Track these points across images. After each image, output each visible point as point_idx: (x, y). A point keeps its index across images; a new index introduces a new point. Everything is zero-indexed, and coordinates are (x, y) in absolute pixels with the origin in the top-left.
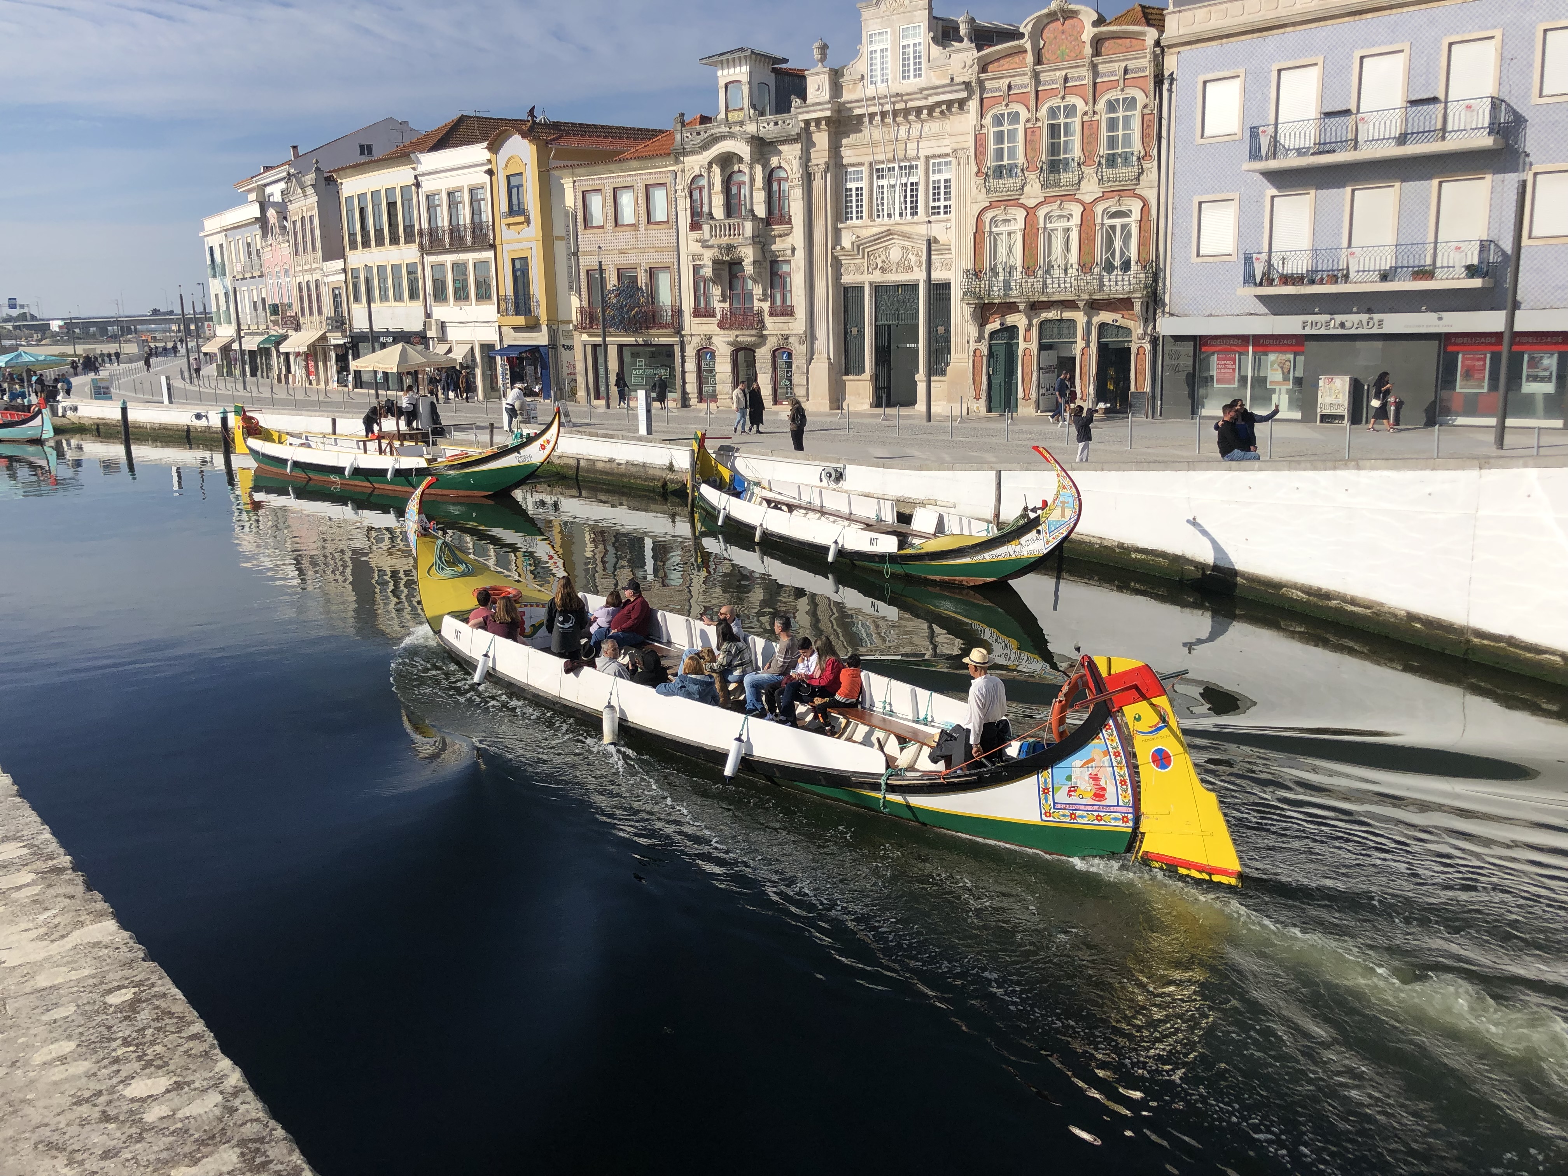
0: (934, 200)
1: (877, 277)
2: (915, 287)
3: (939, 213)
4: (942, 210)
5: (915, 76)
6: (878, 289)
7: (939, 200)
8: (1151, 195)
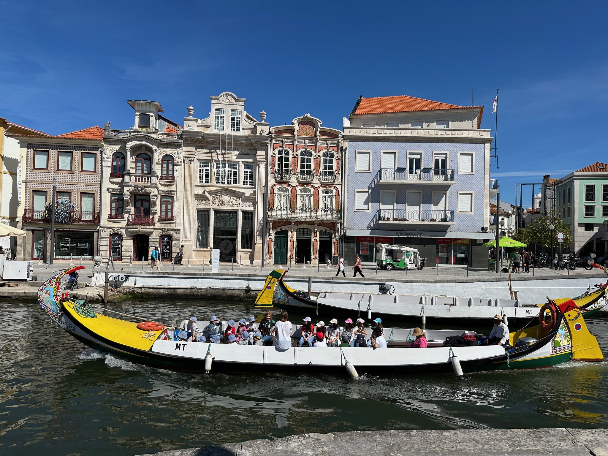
0: (244, 179)
1: (216, 207)
2: (236, 212)
3: (247, 184)
4: (248, 183)
5: (237, 130)
6: (216, 212)
7: (247, 179)
8: (339, 187)
